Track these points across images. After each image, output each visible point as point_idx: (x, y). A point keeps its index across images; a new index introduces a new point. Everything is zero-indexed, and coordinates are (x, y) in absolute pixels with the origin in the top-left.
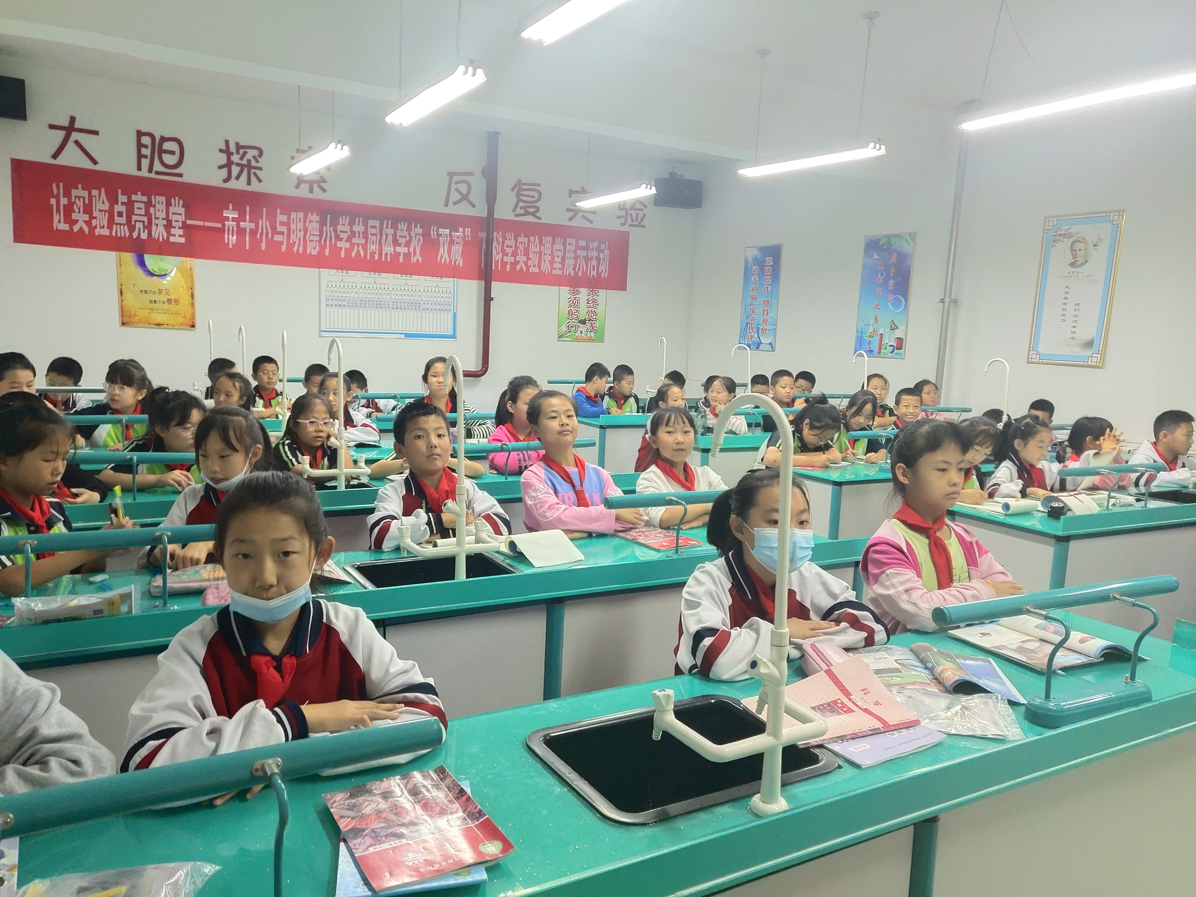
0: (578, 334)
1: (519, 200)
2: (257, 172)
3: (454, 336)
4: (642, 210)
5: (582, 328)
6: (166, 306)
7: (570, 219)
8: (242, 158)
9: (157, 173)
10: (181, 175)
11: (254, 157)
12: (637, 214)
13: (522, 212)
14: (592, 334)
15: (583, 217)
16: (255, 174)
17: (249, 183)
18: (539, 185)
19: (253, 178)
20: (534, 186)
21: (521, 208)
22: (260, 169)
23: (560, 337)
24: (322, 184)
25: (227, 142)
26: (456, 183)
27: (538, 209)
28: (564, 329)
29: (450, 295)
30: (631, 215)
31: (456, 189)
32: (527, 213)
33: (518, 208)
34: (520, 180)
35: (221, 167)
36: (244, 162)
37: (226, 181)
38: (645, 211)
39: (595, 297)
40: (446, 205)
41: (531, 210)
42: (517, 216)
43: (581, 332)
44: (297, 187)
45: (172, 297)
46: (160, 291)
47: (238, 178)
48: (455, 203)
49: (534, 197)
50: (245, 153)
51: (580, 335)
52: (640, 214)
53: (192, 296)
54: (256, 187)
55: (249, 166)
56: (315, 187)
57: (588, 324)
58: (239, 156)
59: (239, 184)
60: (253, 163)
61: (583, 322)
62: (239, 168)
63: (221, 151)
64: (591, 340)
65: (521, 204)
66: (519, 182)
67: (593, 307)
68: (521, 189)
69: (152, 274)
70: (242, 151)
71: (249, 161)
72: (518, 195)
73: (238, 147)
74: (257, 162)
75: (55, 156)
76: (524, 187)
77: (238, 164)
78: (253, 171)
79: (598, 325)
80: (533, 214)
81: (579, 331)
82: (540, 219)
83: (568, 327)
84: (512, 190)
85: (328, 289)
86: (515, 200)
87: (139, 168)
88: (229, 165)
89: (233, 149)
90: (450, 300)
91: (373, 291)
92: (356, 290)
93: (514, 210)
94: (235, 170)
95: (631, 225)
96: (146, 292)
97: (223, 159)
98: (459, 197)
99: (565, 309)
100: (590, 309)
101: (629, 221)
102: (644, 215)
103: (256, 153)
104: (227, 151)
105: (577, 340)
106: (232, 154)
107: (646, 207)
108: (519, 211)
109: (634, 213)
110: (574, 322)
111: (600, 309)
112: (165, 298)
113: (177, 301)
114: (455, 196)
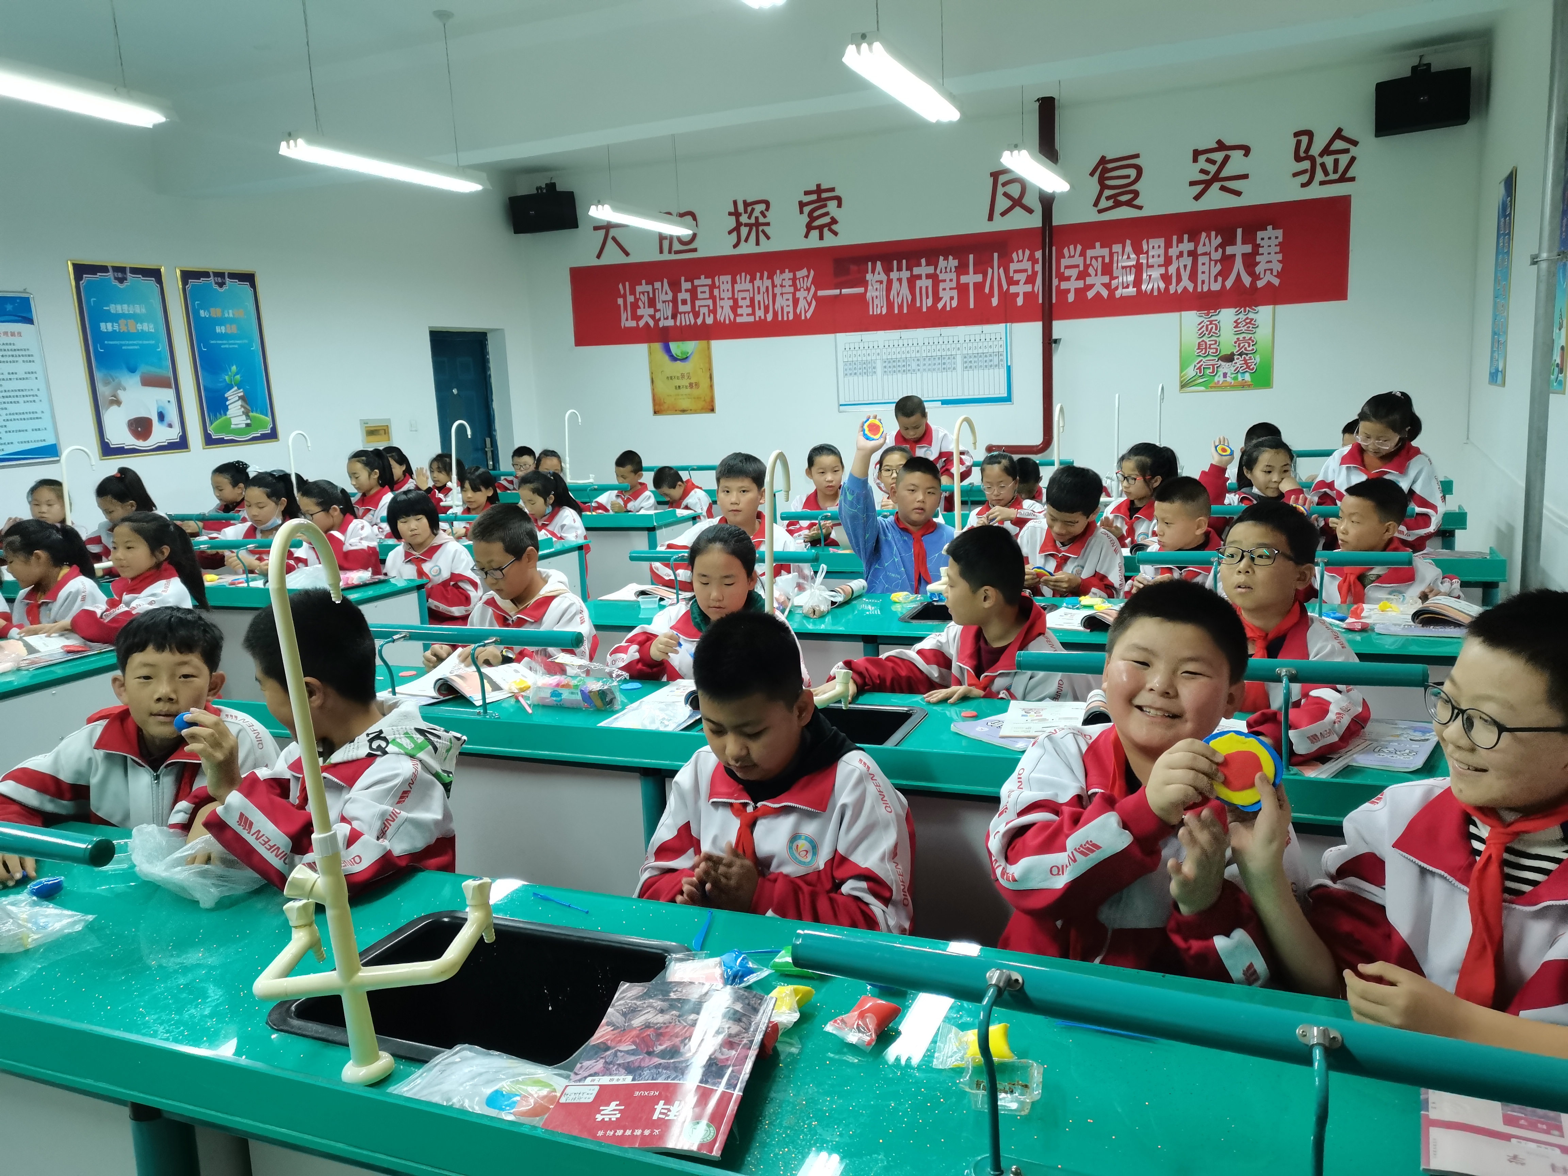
0: (1219, 378)
1: (1103, 187)
2: (766, 228)
3: (1008, 399)
4: (1347, 151)
5: (1226, 367)
6: (688, 391)
7: (1197, 198)
8: (749, 218)
9: (677, 252)
10: (695, 250)
11: (762, 213)
12: (1336, 161)
13: (1110, 203)
14: (1247, 377)
15: (1223, 188)
16: (763, 231)
17: (758, 244)
18: (1137, 156)
19: (761, 235)
20: (1131, 161)
21: (1108, 198)
22: (768, 224)
23: (1184, 385)
24: (834, 227)
25: (735, 203)
26: (1004, 185)
27: (1136, 194)
28: (1191, 372)
29: (1001, 343)
30: (1323, 165)
31: (1006, 195)
32: (1118, 204)
33: (1103, 199)
34: (1103, 158)
35: (730, 232)
36: (753, 221)
37: (735, 246)
38: (1354, 151)
39: (1251, 316)
40: (991, 218)
41: (1124, 198)
42: (1100, 211)
43: (1225, 375)
44: (806, 236)
45: (693, 380)
46: (683, 376)
47: (746, 240)
48: (1003, 214)
49: (1128, 177)
50: (753, 210)
51: (1221, 379)
52: (1344, 159)
53: (711, 378)
54: (766, 247)
55: (757, 224)
56: (826, 230)
57: (1239, 361)
58: (747, 215)
59: (748, 248)
60: (762, 220)
61: (1229, 358)
62: (747, 229)
63: (730, 214)
64: (1244, 386)
65: (1107, 193)
66: (1103, 161)
67: (1248, 331)
68: (1105, 170)
69: (674, 359)
70: (749, 209)
71: (757, 218)
72: (1102, 181)
73: (746, 204)
74: (765, 216)
75: (599, 256)
76: (1110, 166)
77: (746, 225)
78: (761, 228)
79: (1258, 360)
80: (1129, 203)
81: (1221, 373)
82: (1140, 208)
83: (1199, 368)
84: (1092, 174)
85: (845, 353)
86: (1099, 187)
87: (661, 252)
88: (737, 229)
89: (741, 208)
90: (1001, 350)
91: (899, 349)
92: (878, 351)
93: (1096, 204)
94: (744, 231)
95: (1322, 183)
96: (671, 378)
97: (732, 222)
98: (1009, 203)
99: (1192, 338)
100: (1241, 337)
101: (1319, 175)
102: (1353, 159)
103: (762, 207)
104: (736, 214)
105: (1218, 387)
106: (740, 214)
107: (1355, 143)
108: (1104, 203)
109: (1329, 160)
110: (1211, 360)
111: (1262, 334)
112: (685, 382)
113: (697, 384)
114: (1003, 203)
